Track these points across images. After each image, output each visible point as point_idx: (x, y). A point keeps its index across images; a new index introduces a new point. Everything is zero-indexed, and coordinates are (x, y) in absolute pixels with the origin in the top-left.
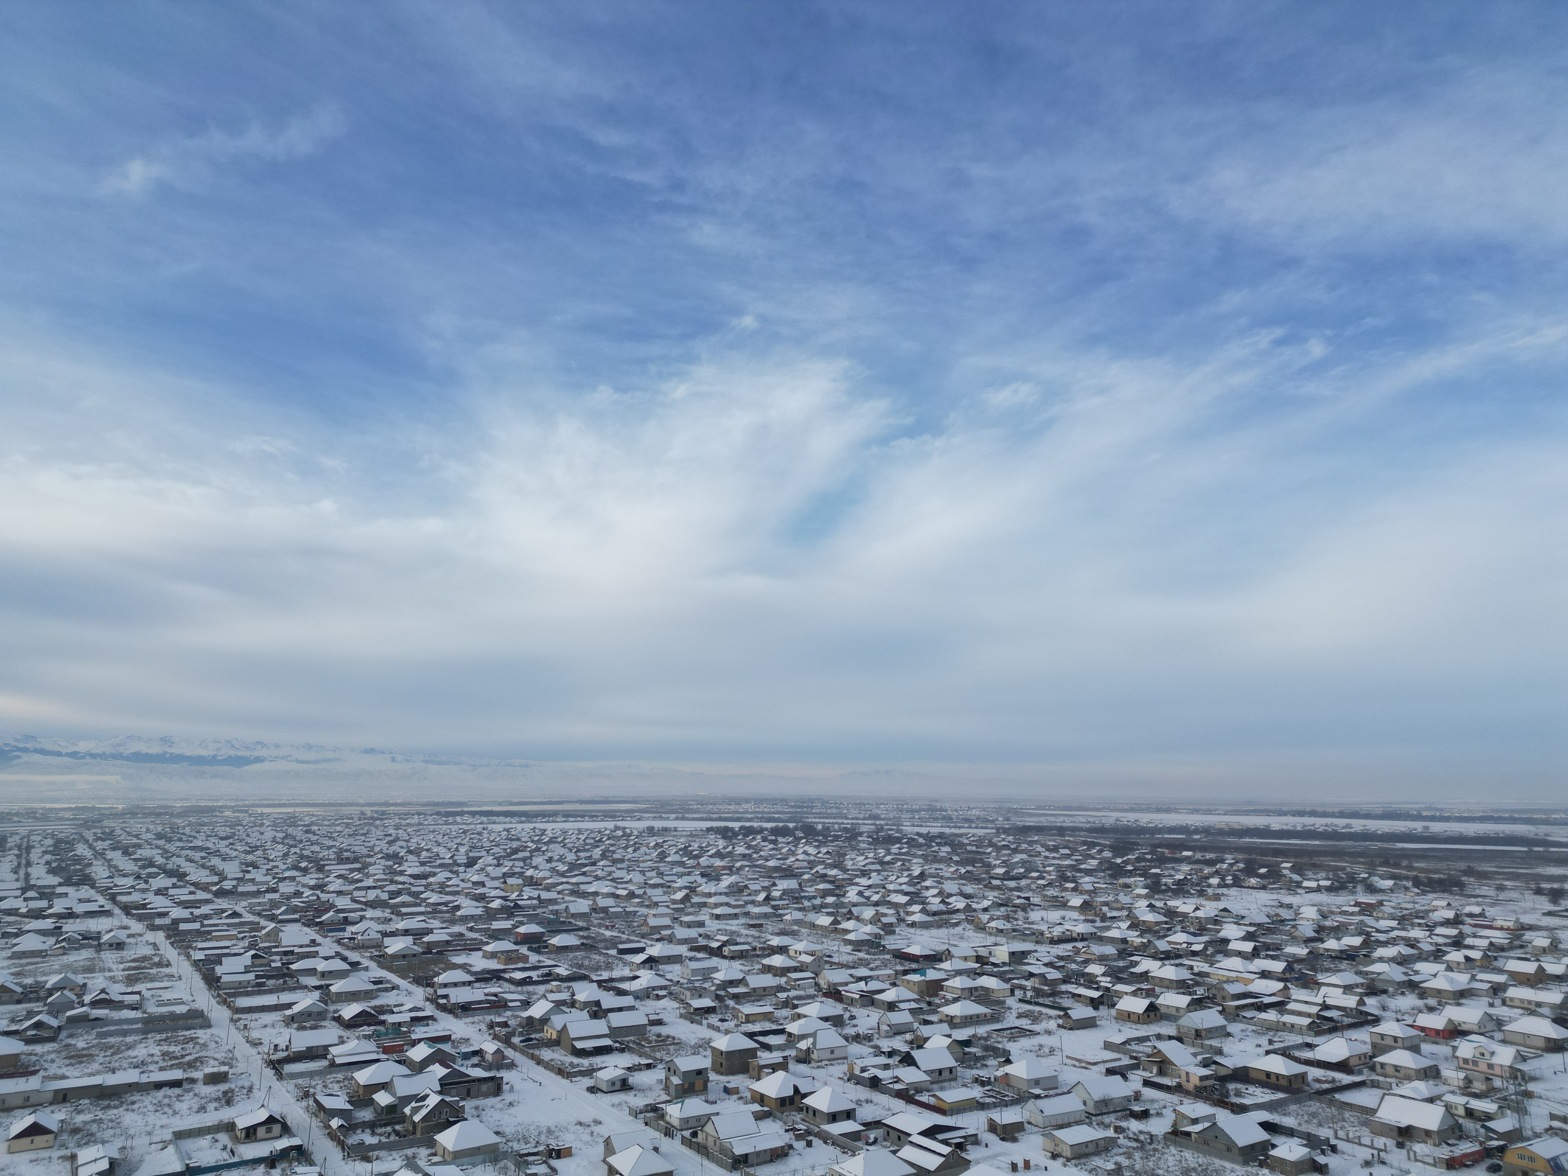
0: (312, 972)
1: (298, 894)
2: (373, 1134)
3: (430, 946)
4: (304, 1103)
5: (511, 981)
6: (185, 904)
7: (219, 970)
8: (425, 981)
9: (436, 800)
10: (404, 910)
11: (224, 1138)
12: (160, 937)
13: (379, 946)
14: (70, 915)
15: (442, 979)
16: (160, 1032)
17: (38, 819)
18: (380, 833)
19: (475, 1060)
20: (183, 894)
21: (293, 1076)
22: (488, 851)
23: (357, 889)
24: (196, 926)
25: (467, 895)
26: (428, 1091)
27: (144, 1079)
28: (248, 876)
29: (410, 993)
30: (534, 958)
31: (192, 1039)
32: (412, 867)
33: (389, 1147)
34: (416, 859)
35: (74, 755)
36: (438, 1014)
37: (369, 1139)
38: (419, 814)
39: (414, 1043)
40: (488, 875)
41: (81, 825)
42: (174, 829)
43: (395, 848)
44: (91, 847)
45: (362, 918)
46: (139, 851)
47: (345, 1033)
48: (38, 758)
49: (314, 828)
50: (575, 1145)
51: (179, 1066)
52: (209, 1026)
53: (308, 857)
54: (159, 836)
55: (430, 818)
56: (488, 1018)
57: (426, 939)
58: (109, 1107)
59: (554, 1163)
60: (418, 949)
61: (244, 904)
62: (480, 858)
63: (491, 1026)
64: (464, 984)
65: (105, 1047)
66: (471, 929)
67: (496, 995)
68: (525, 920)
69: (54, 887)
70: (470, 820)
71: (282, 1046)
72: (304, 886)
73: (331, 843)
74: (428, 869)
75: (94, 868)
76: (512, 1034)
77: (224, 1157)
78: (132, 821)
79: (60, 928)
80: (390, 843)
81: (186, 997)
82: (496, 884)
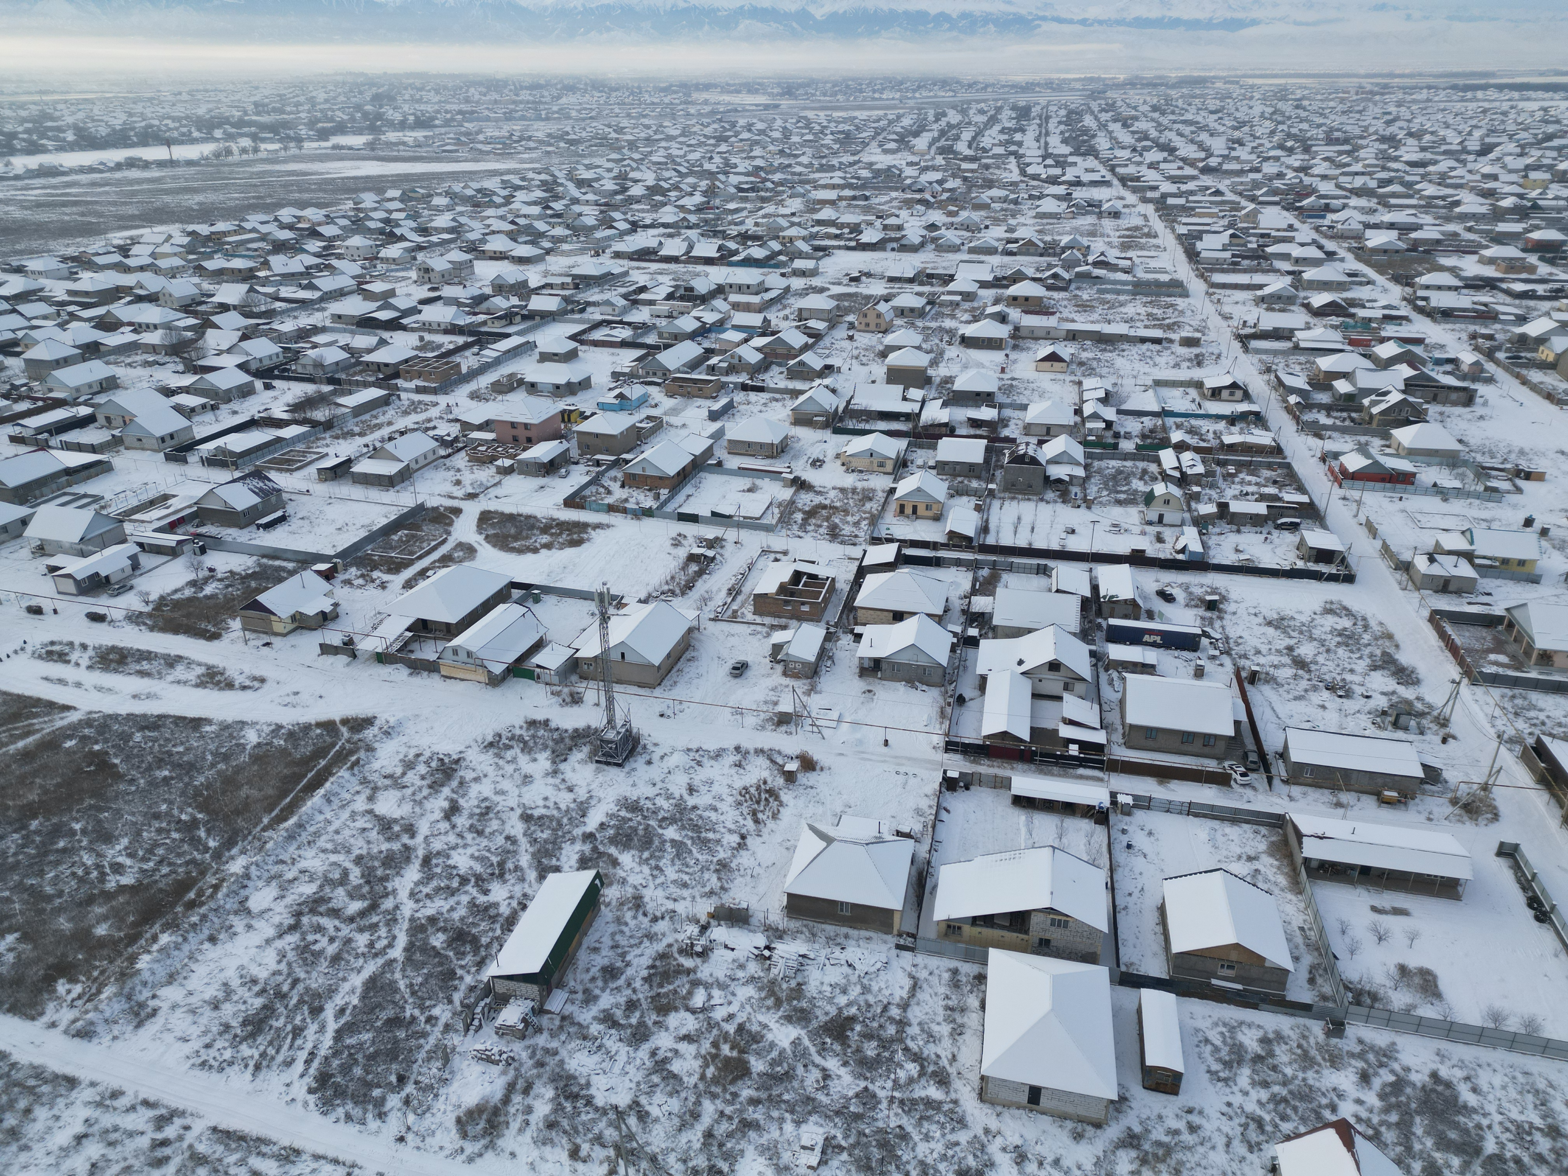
0: (1286, 257)
1: (1280, 175)
2: (1328, 416)
3: (1415, 245)
4: (1266, 377)
5: (1509, 293)
6: (1174, 180)
7: (1199, 246)
8: (1404, 280)
9: (1455, 70)
10: (1393, 201)
11: (1193, 393)
12: (1149, 209)
13: (1359, 237)
14: (1078, 183)
15: (1424, 280)
16: (1146, 295)
17: (1054, 90)
18: (1378, 111)
19: (1449, 367)
20: (1172, 168)
21: (1258, 351)
22: (1511, 137)
23: (1344, 174)
24: (1181, 201)
25: (1472, 189)
26: (1390, 388)
27: (1132, 333)
28: (1233, 154)
29: (1385, 290)
30: (1544, 270)
31: (1172, 305)
32: (1410, 152)
33: (1343, 431)
34: (1416, 143)
35: (1084, 22)
36: (1413, 315)
37: (1323, 419)
38: (1429, 87)
39: (1383, 340)
40: (1504, 167)
41: (1088, 97)
42: (1168, 100)
43: (1392, 129)
44: (1096, 118)
45: (1345, 206)
46: (1136, 124)
47: (1313, 321)
48: (1055, 26)
49: (1305, 103)
50: (1550, 472)
51: (1160, 326)
52: (1187, 296)
53: (1295, 135)
54: (1155, 109)
55: (1442, 94)
56: (1472, 328)
57: (1414, 235)
58: (1105, 350)
59: (1520, 483)
60: (1402, 245)
61: (1227, 182)
62: (1498, 144)
63: (1473, 336)
64: (1450, 288)
65: (1104, 302)
66: (1470, 229)
67: (1486, 305)
68: (1543, 224)
69: (1066, 156)
70: (1496, 95)
71: (1251, 322)
72: (1288, 167)
73: (1322, 121)
74: (1429, 156)
75: (1097, 140)
76: (1498, 348)
77: (1192, 408)
78: (1132, 92)
79: (1070, 194)
80: (1389, 123)
81: (1170, 268)
82: (1514, 177)
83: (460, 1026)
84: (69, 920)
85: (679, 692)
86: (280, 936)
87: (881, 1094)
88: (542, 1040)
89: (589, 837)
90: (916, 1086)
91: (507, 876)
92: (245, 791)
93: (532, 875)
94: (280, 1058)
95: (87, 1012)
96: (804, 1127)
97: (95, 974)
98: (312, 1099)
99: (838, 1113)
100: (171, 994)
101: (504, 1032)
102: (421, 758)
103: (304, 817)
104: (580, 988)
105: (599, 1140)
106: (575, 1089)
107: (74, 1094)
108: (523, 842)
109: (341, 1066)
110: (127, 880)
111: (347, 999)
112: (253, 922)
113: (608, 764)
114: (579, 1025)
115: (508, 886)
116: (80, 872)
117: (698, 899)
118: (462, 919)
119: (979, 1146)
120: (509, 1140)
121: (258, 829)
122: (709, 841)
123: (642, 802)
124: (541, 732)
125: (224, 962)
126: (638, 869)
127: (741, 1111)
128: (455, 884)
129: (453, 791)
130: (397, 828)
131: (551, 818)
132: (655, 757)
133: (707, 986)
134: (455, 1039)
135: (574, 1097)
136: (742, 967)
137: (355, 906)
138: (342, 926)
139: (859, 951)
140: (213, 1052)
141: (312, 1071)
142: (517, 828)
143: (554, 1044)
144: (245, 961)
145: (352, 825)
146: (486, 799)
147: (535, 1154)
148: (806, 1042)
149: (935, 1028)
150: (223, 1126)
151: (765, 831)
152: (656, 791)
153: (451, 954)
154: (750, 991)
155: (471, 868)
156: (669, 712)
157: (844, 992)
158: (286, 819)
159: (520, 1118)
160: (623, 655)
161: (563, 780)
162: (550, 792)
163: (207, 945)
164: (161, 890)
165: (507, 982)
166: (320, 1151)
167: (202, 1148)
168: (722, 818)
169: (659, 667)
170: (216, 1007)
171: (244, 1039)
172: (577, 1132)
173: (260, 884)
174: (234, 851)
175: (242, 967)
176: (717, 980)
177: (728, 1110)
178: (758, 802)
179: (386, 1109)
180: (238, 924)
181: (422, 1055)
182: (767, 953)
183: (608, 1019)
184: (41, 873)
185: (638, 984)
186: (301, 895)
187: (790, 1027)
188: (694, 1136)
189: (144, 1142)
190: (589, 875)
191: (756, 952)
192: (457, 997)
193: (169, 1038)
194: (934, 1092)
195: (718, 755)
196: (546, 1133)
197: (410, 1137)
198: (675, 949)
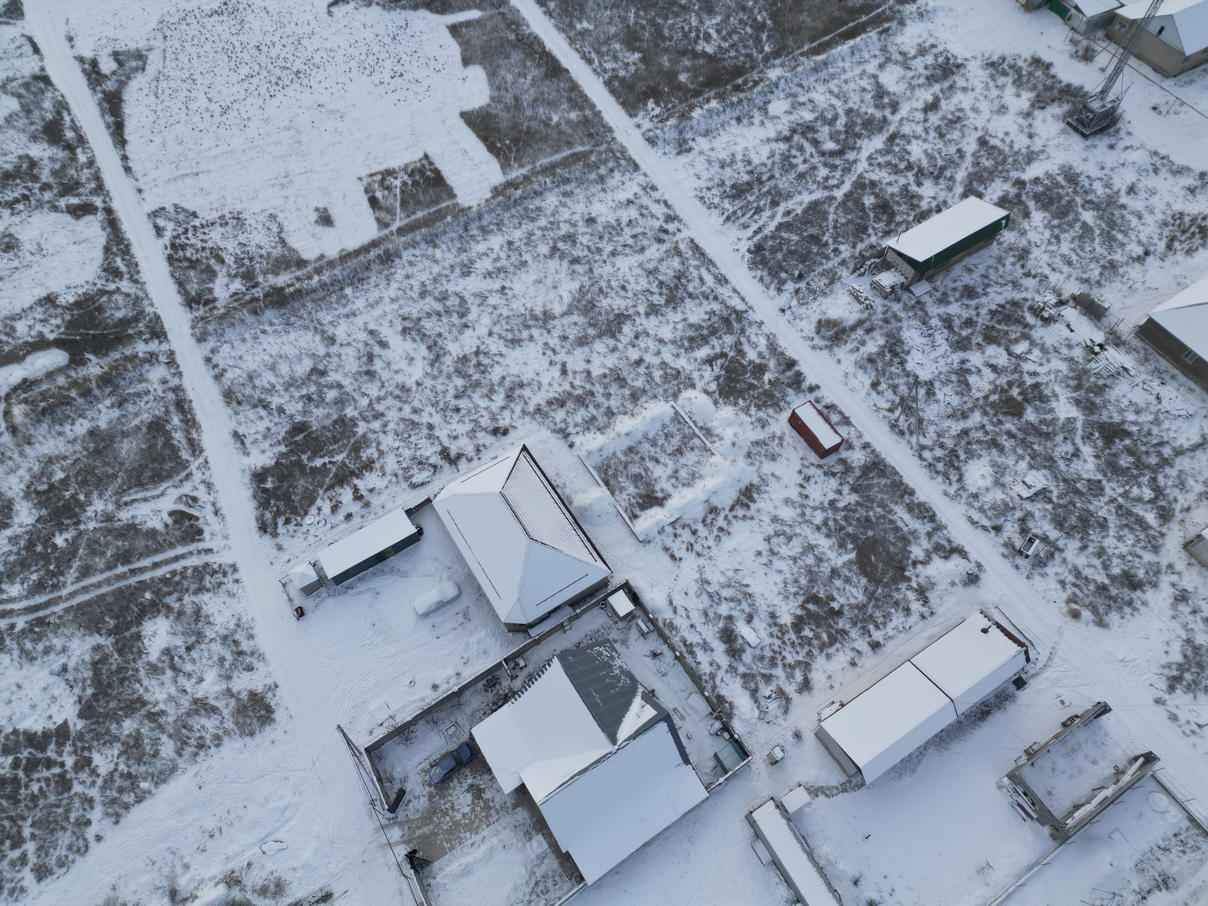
83: (851, 266)
84: (670, 60)
85: (1189, 93)
86: (777, 140)
87: (1108, 491)
88: (896, 307)
89: (1020, 183)
90: (1140, 506)
91: (941, 181)
92: (804, 17)
93: (959, 190)
94: (742, 220)
95: (657, 128)
96: (1034, 472)
97: (670, 106)
98: (748, 256)
99: (1065, 481)
100: (702, 143)
101: (876, 287)
102: (935, 50)
103: (831, 58)
104: (942, 289)
105: (894, 388)
106: (898, 350)
107: (635, 174)
108: (969, 159)
109: (772, 246)
110: (710, 49)
111: (795, 207)
112: (766, 121)
113: (1076, 130)
114: (926, 313)
115: (937, 189)
116: (686, 28)
117: (1072, 279)
118: (892, 195)
119: (1156, 570)
120: (842, 352)
121: (799, 52)
122: (1115, 240)
123: (1082, 178)
124: (1039, 73)
125: (739, 140)
126: (1041, 230)
127: (997, 434)
128: (902, 166)
129: (942, 91)
130: (886, 100)
131: (1001, 152)
132: (1121, 145)
133: (1033, 343)
134: (844, 273)
135: (895, 354)
136: (1070, 347)
137: (830, 146)
138: (816, 155)
139: (1174, 394)
140: (709, 194)
141: (755, 239)
142: (970, 146)
143: (902, 315)
144: (750, 146)
145: (858, 81)
146: (961, 110)
147: (852, 369)
148: (1079, 425)
149: (1191, 482)
150: (696, 241)
151: (1170, 259)
152: (1101, 174)
153: (872, 215)
154: (1063, 367)
155: (920, 160)
156: (1164, 109)
157: (1138, 412)
158: (818, 54)
159: (855, 344)
160: (1162, 30)
161: (1030, 125)
162: (1013, 129)
163: (734, 122)
164: (724, 67)
165: (896, 256)
166: (738, 289)
167: (682, 246)
168: (1141, 228)
169: (1187, 59)
170: (722, 167)
171: (729, 197)
172: (884, 375)
173: (782, 95)
174: (777, 62)
175: (747, 149)
176: (1043, 345)
177: (989, 427)
178: (1184, 232)
179: (784, 288)
180: (758, 117)
181: (820, 269)
182: (1097, 349)
183: (947, 322)
184: (666, 18)
185: (983, 311)
186: (802, 118)
187: (1074, 408)
188: (956, 427)
189: (657, 224)
190: (1001, 213)
191: (1089, 343)
192: (860, 246)
193: (691, 171)
194: (1151, 518)
195: (1179, 171)
196: (865, 363)
197: (788, 312)
198: (1028, 304)
